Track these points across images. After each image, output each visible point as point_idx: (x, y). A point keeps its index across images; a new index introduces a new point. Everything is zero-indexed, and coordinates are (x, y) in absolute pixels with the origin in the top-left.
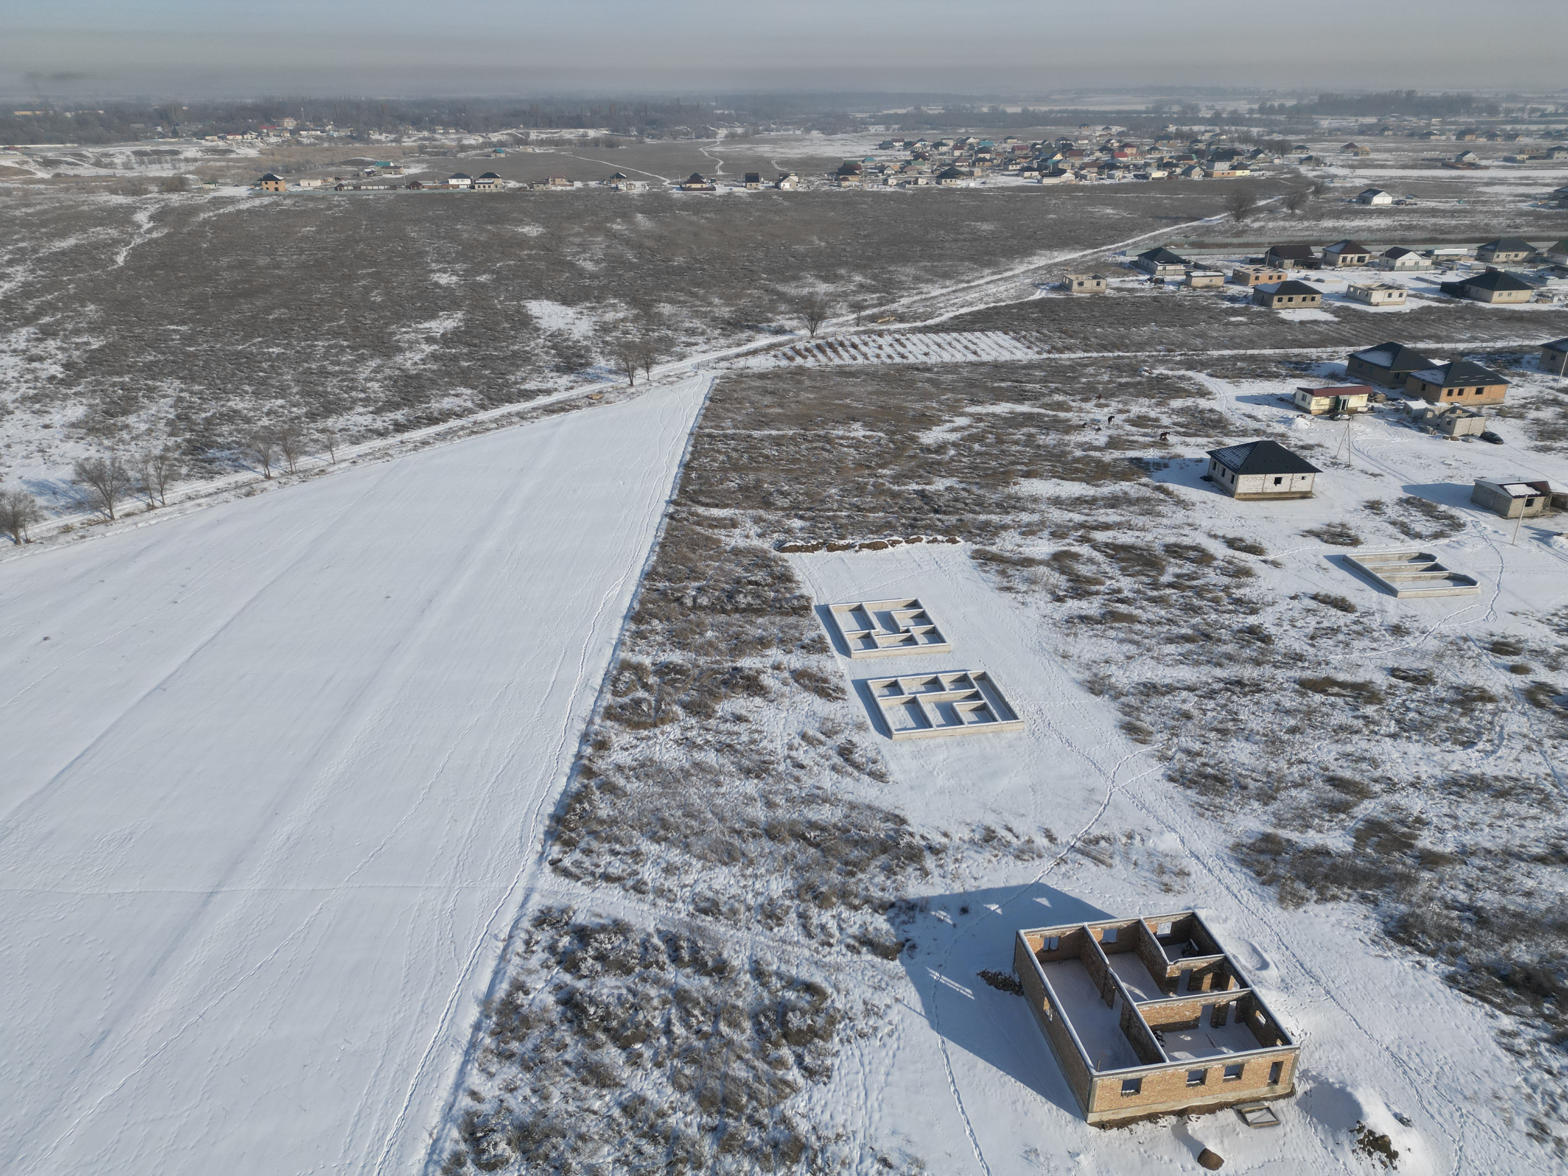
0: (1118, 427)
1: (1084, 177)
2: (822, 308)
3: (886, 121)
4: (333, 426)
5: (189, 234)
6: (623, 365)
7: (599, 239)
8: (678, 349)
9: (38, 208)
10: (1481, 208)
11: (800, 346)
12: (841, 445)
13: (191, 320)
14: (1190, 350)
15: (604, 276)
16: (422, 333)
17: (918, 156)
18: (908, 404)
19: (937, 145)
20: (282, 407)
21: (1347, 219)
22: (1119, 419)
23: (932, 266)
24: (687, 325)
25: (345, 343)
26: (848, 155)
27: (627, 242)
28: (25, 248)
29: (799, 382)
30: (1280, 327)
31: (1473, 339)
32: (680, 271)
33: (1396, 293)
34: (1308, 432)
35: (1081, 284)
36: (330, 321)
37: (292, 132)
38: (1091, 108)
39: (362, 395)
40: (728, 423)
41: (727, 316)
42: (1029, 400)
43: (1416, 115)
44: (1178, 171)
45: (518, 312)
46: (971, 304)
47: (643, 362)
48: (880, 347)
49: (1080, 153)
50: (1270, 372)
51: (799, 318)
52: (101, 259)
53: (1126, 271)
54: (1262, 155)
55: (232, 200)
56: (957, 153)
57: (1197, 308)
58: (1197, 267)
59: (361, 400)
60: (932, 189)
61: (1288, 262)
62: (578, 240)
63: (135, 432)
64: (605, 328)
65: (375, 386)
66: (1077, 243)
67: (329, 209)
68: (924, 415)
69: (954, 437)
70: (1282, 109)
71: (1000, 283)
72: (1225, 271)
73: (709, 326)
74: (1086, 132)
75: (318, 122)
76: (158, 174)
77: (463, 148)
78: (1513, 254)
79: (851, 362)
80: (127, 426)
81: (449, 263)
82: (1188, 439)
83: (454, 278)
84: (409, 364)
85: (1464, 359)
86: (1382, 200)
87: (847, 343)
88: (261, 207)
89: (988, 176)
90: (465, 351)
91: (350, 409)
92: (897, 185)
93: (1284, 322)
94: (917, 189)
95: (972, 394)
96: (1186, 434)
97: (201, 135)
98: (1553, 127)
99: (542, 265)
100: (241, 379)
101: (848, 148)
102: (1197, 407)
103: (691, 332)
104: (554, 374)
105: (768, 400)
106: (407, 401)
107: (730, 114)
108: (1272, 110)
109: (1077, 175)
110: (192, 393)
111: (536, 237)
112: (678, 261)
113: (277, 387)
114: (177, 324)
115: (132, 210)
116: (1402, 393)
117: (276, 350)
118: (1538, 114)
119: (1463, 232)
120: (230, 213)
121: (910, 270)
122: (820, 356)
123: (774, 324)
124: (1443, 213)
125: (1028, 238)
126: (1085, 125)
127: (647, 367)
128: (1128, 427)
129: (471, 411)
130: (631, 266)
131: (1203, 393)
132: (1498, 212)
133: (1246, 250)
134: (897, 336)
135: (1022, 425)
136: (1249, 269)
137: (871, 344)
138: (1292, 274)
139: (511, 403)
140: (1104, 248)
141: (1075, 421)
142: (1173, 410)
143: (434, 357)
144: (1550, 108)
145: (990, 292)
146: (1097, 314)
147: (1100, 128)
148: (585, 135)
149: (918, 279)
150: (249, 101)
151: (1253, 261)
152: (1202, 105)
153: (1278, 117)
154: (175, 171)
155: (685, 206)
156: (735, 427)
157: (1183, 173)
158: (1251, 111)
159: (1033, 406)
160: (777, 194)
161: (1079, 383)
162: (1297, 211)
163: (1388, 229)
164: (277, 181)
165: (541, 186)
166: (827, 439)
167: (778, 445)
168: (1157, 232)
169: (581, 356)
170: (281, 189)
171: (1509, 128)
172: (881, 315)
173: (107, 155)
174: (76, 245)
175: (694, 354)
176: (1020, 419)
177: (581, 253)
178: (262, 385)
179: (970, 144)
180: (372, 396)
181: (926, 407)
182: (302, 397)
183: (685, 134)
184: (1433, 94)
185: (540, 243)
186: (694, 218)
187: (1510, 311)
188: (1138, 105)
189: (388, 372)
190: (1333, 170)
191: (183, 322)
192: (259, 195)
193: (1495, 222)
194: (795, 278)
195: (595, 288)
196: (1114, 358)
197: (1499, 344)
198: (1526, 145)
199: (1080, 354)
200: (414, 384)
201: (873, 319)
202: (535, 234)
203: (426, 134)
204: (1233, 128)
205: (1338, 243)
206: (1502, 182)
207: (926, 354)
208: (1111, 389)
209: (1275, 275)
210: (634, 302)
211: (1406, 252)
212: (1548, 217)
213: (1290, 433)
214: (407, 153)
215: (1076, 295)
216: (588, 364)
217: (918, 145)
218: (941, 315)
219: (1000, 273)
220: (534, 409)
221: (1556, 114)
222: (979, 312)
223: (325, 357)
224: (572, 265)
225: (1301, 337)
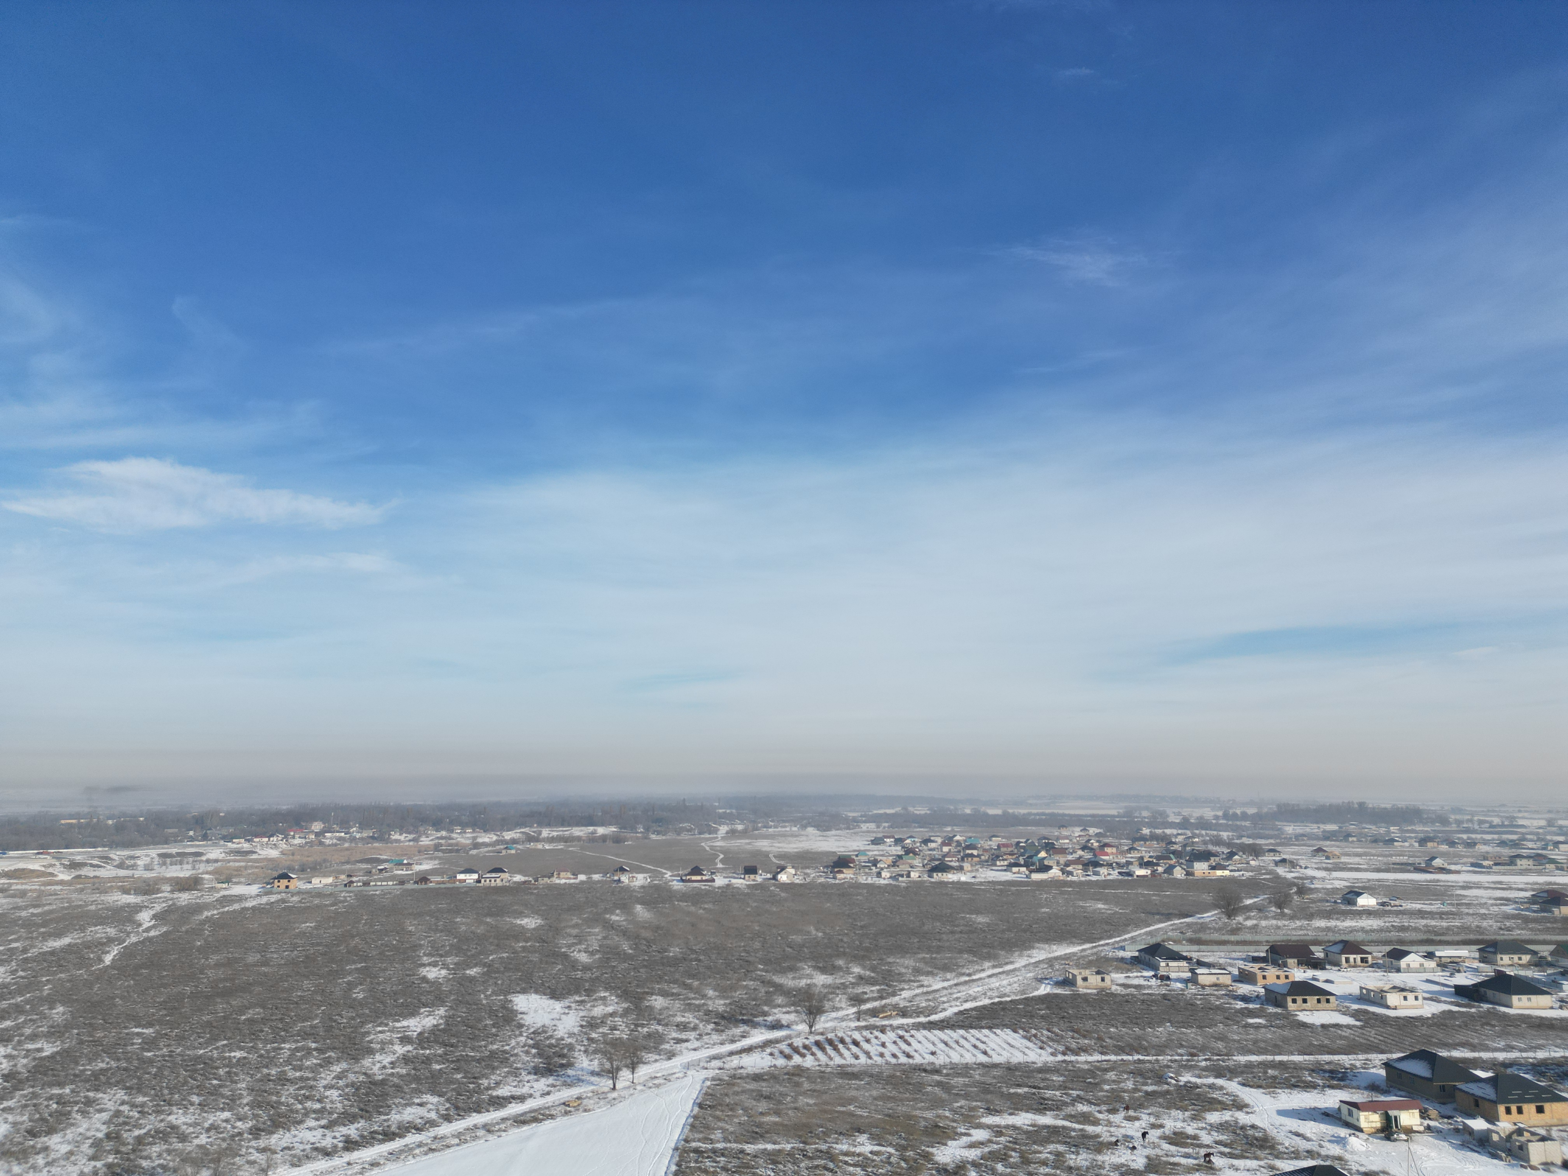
0: (1155, 1146)
1: (1070, 873)
2: (821, 1001)
3: (877, 819)
4: (276, 1145)
5: (187, 932)
6: (608, 1065)
7: (597, 930)
8: (666, 1046)
9: (46, 908)
10: (1467, 911)
11: (798, 1042)
12: (846, 1163)
13: (160, 1022)
14: (1213, 1054)
15: (597, 967)
16: (399, 1032)
17: (909, 851)
18: (917, 1113)
19: (926, 842)
20: (227, 1121)
21: (1337, 919)
22: (1153, 1135)
23: (932, 958)
24: (679, 1019)
25: (314, 1045)
26: (842, 849)
27: (625, 933)
28: (16, 948)
29: (797, 1085)
30: (1302, 1030)
31: (1509, 1048)
32: (675, 962)
33: (1411, 996)
34: (1367, 1154)
35: (1085, 979)
36: (303, 1021)
37: (317, 834)
38: (1067, 812)
39: (318, 1106)
40: (718, 1135)
41: (721, 1009)
42: (1051, 1110)
43: (1374, 823)
44: (1160, 869)
45: (504, 1007)
46: (975, 999)
47: (629, 1061)
48: (883, 1045)
49: (1063, 851)
50: (1305, 1082)
51: (797, 1012)
52: (89, 959)
53: (1130, 967)
54: (1236, 857)
55: (240, 898)
56: (946, 849)
57: (1210, 1008)
58: (1200, 964)
59: (315, 1111)
60: (925, 882)
61: (1291, 962)
62: (575, 931)
63: (53, 1156)
64: (592, 1024)
65: (334, 1094)
66: (1075, 937)
67: (332, 905)
68: (937, 1126)
69: (973, 1154)
70: (1244, 816)
71: (1003, 976)
72: (1230, 969)
73: (702, 1021)
74: (1065, 832)
75: (345, 825)
76: (175, 875)
77: (476, 846)
78: (1516, 957)
79: (853, 1061)
80: (46, 1149)
81: (441, 956)
82: (1236, 1162)
83: (444, 972)
84: (376, 1069)
85: (1509, 1071)
86: (1366, 901)
87: (848, 1040)
88: (267, 904)
89: (977, 870)
90: (440, 1052)
91: (301, 1122)
92: (891, 877)
93: (1304, 1025)
94: (910, 882)
95: (987, 1101)
96: (1231, 1156)
97: (229, 838)
98: (1505, 837)
99: (535, 957)
100: (192, 1088)
101: (842, 843)
102: (1236, 1122)
103: (683, 1027)
104: (532, 1077)
105: (763, 1106)
106: (365, 1113)
107: (731, 813)
108: (1235, 816)
109: (1063, 871)
110: (133, 1106)
111: (534, 929)
112: (674, 951)
113: (227, 1098)
114: (144, 1027)
115: (138, 908)
116: (1455, 1109)
117: (238, 1054)
118: (1487, 825)
119: (1458, 934)
120: (234, 911)
121: (909, 962)
122: (819, 1054)
123: (770, 1019)
124: (1431, 915)
125: (1025, 931)
126: (1063, 826)
127: (633, 1067)
128: (1166, 1146)
129: (432, 1124)
130: (626, 957)
131: (1240, 1106)
132: (1485, 914)
133: (1246, 948)
134: (901, 1033)
135: (1046, 1141)
136: (1254, 968)
137: (874, 1041)
138: (1300, 974)
139: (479, 1112)
140: (1102, 942)
141: (1106, 1138)
142: (1211, 1125)
143: (406, 1059)
144: (1496, 821)
145: (993, 986)
146: (1108, 1012)
147: (1078, 829)
148: (593, 833)
149: (917, 971)
150: (285, 807)
151: (1255, 960)
152: (1169, 811)
153: (1243, 823)
154: (194, 872)
155: (684, 897)
156: (726, 1140)
157: (1165, 872)
158: (1217, 817)
159: (1056, 1117)
160: (774, 885)
161: (1102, 1090)
162: (1286, 911)
163: (1381, 930)
164: (289, 878)
165: (546, 879)
166: (829, 1155)
167: (775, 1162)
168: (1152, 928)
169: (563, 1056)
170: (292, 887)
171: (1465, 836)
172: (883, 1009)
173: (133, 857)
174: (69, 945)
175: (685, 1051)
176: (1044, 1133)
177: (576, 944)
178: (212, 1094)
179: (958, 841)
180: (328, 1106)
181: (938, 1116)
182: (252, 1108)
183: (688, 831)
184: (1383, 806)
185: (538, 935)
186: (693, 909)
187: (1537, 1017)
188: (1111, 810)
189: (352, 1077)
190: (1310, 872)
191: (150, 1025)
192: (267, 893)
193: (1485, 924)
194: (792, 969)
195: (586, 981)
196: (1135, 1062)
197: (1541, 1055)
198: (1487, 853)
199: (1097, 1057)
200: (377, 1092)
201: (874, 1013)
202: (533, 926)
203: (444, 833)
204: (1203, 832)
205: (1336, 943)
206: (1478, 886)
207: (933, 1053)
208: (1138, 1099)
209: (1281, 973)
210: (625, 995)
211: (1407, 953)
212: (1535, 920)
213: (1347, 1156)
214: (422, 851)
215: (1082, 991)
216: (570, 1065)
217: (908, 841)
218: (944, 1010)
219: (1000, 966)
220: (504, 1120)
221: (1503, 826)
222: (984, 1007)
223: (288, 1062)
224: (565, 956)
225: (1326, 1042)
